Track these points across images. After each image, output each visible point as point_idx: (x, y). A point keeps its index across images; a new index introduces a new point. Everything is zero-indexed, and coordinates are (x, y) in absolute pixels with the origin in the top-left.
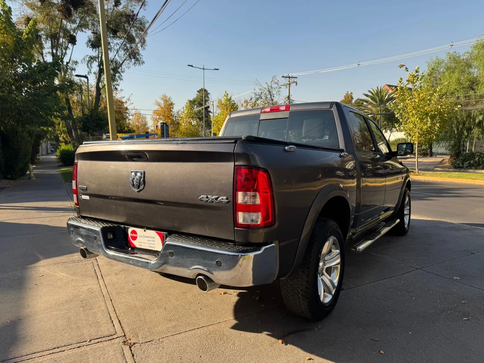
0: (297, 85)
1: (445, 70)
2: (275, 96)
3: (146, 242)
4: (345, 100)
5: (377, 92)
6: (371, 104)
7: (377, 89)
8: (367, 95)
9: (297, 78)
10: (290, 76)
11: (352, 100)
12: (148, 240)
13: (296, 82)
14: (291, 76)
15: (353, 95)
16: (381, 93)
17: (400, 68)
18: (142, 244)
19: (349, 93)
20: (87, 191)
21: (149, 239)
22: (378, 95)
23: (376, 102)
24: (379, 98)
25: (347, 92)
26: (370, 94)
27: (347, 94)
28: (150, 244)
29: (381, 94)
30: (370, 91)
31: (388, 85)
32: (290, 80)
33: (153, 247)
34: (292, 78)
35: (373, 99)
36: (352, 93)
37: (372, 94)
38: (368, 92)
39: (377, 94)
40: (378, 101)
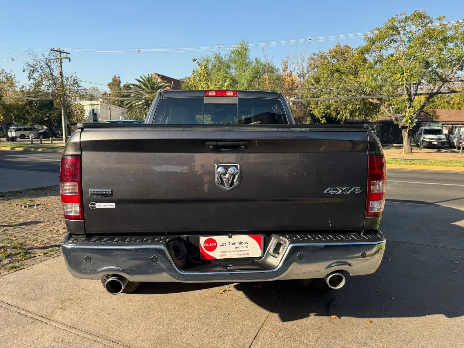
0: (71, 61)
1: (212, 67)
2: (55, 71)
3: (234, 249)
4: (113, 83)
5: (148, 80)
6: (143, 90)
7: (148, 76)
8: (139, 81)
9: (69, 53)
10: (61, 51)
11: (120, 84)
12: (236, 248)
13: (69, 58)
14: (63, 51)
15: (121, 79)
16: (152, 80)
17: (193, 61)
18: (225, 254)
19: (117, 77)
20: (112, 196)
21: (237, 246)
22: (150, 83)
23: (148, 88)
24: (150, 85)
25: (114, 76)
26: (142, 80)
27: (115, 77)
28: (240, 251)
29: (152, 82)
30: (141, 77)
31: (157, 74)
32: (61, 55)
33: (245, 254)
34: (64, 53)
35: (145, 85)
36: (119, 77)
37: (144, 80)
38: (140, 78)
39: (148, 81)
40: (150, 88)
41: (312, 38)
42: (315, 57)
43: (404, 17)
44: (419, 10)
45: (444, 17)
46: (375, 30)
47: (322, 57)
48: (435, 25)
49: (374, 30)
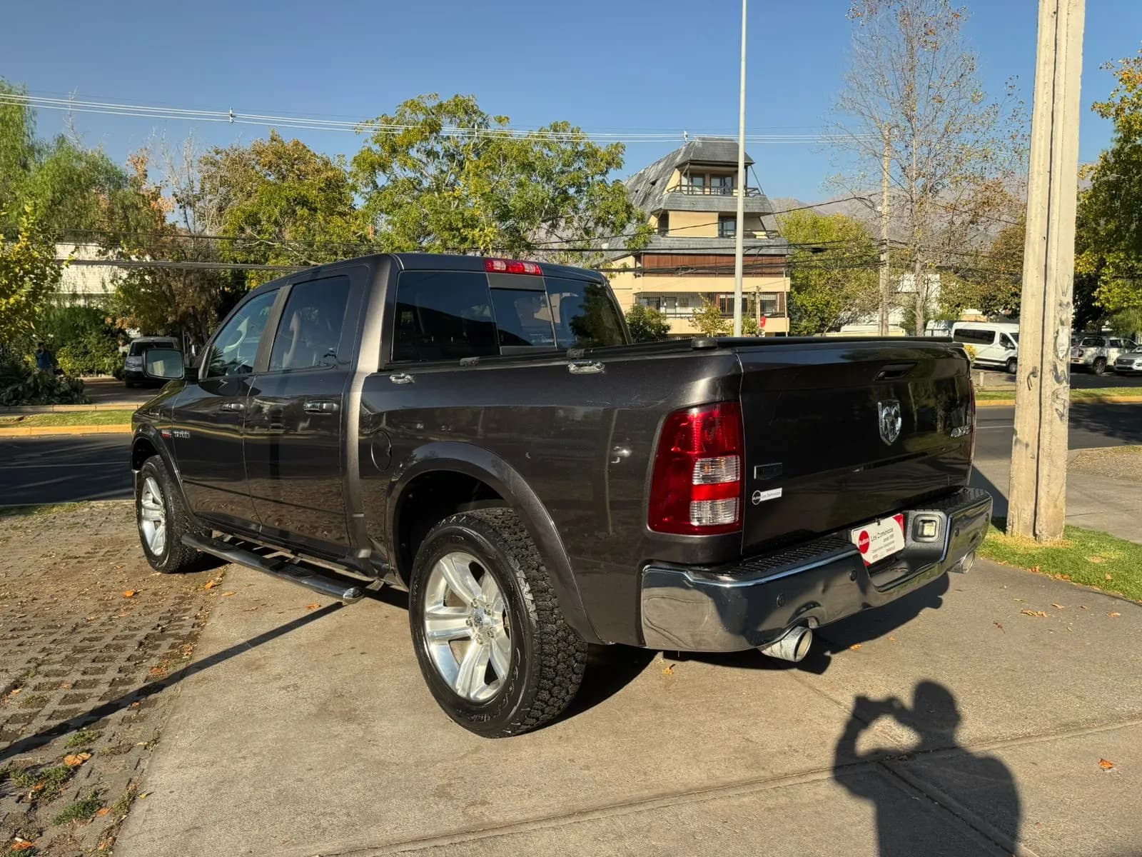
3: (883, 544)
12: (885, 540)
21: (885, 536)
28: (888, 545)
33: (892, 549)
41: (239, 115)
42: (218, 157)
43: (435, 103)
44: (464, 94)
45: (508, 118)
46: (380, 120)
47: (239, 162)
48: (493, 130)
49: (377, 119)
